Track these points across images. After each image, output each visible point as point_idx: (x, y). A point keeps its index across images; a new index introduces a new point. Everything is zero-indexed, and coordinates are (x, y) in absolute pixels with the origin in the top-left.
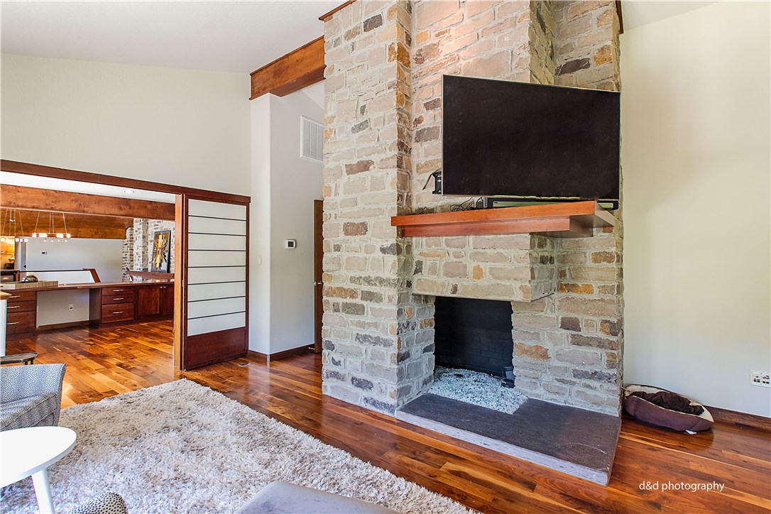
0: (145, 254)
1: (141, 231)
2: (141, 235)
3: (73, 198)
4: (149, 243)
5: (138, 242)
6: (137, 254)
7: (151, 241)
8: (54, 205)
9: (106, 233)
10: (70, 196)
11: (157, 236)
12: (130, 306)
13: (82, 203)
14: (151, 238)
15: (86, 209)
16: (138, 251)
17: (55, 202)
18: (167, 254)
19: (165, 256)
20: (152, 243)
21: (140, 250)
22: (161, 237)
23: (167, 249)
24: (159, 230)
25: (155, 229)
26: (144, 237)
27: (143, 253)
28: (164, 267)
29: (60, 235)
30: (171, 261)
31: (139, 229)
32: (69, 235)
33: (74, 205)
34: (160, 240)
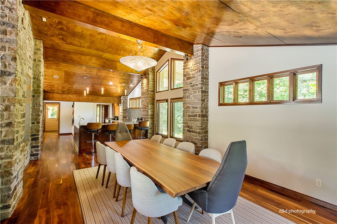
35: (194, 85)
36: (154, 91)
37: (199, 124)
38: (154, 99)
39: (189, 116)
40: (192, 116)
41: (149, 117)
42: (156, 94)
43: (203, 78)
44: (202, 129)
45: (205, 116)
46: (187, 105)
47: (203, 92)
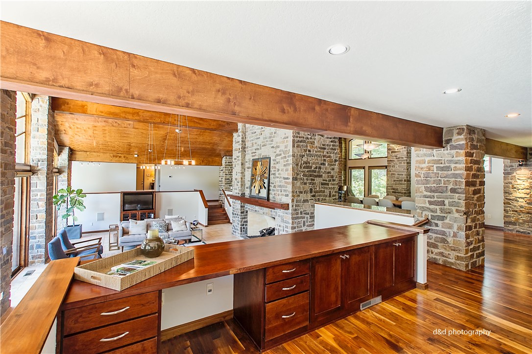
0: (243, 179)
1: (240, 158)
2: (240, 162)
3: (218, 86)
4: (246, 169)
5: (237, 169)
6: (236, 179)
7: (248, 168)
8: (191, 99)
9: (209, 161)
10: (215, 82)
11: (255, 162)
12: (303, 299)
13: (231, 98)
14: (249, 164)
15: (237, 109)
16: (236, 177)
17: (193, 93)
18: (266, 181)
19: (264, 183)
20: (250, 170)
21: (239, 176)
22: (259, 164)
23: (266, 175)
24: (257, 157)
25: (253, 156)
26: (242, 164)
27: (242, 179)
28: (264, 193)
29: (186, 162)
30: (270, 188)
31: (238, 157)
32: (193, 162)
33: (221, 101)
34: (259, 167)
35: (399, 158)
36: (345, 159)
37: (405, 186)
38: (346, 166)
39: (394, 181)
40: (397, 181)
41: (342, 182)
42: (348, 161)
43: (408, 153)
44: (407, 190)
45: (409, 181)
46: (392, 172)
47: (407, 163)
